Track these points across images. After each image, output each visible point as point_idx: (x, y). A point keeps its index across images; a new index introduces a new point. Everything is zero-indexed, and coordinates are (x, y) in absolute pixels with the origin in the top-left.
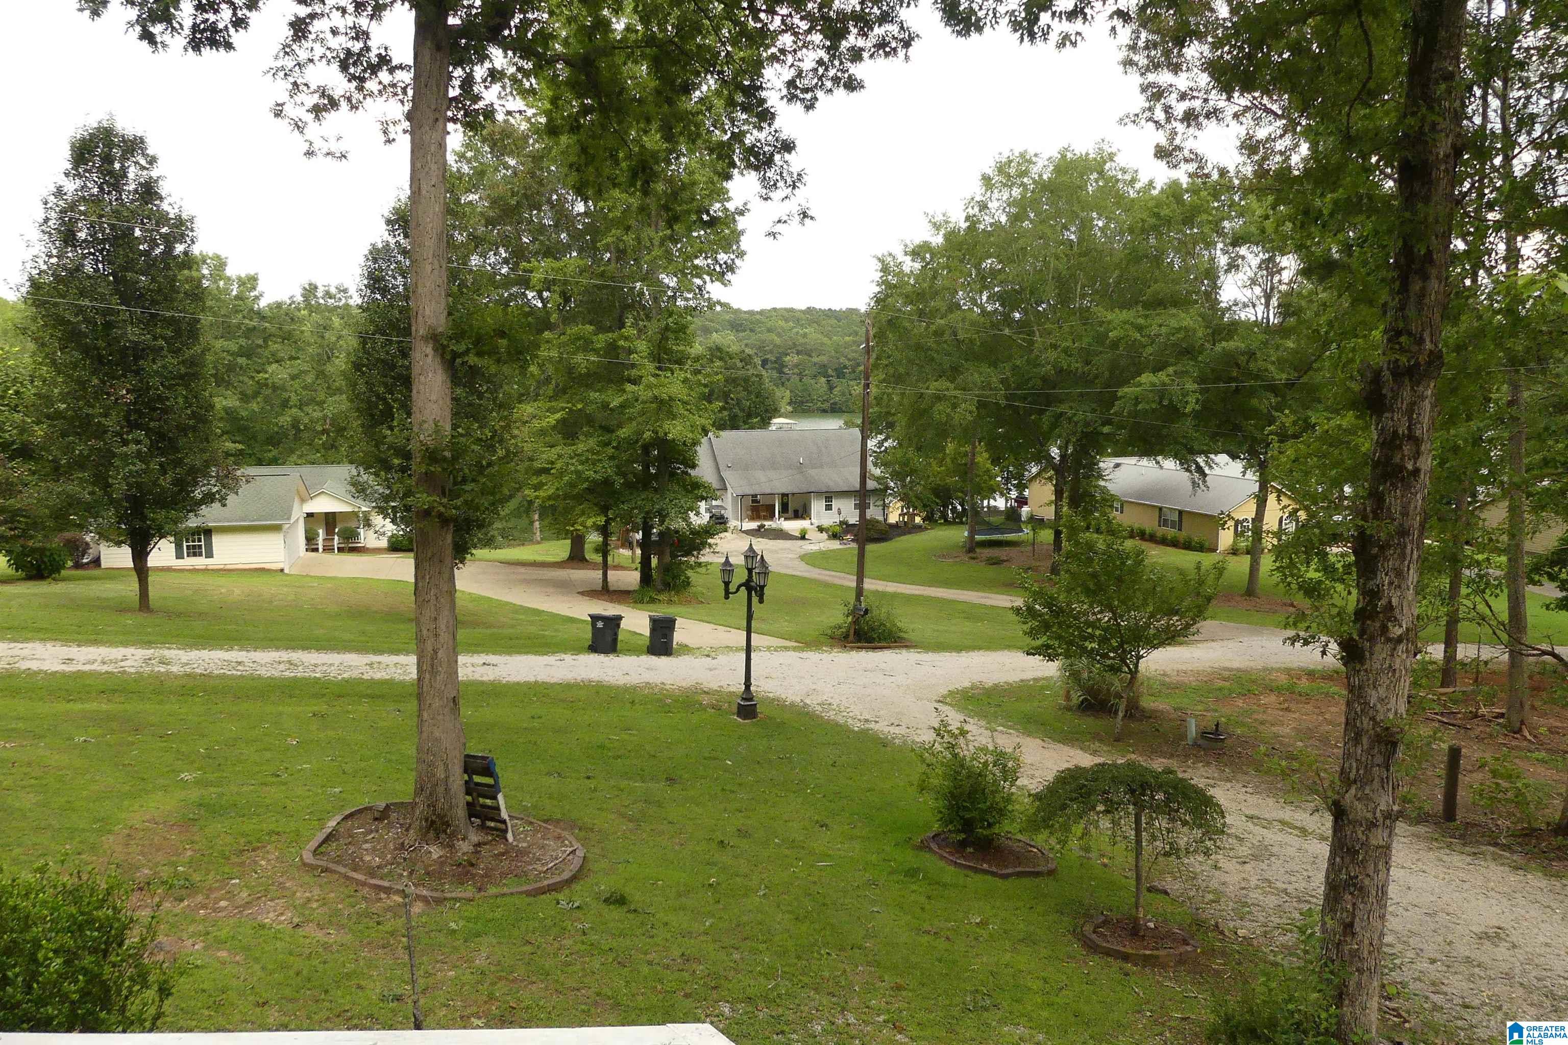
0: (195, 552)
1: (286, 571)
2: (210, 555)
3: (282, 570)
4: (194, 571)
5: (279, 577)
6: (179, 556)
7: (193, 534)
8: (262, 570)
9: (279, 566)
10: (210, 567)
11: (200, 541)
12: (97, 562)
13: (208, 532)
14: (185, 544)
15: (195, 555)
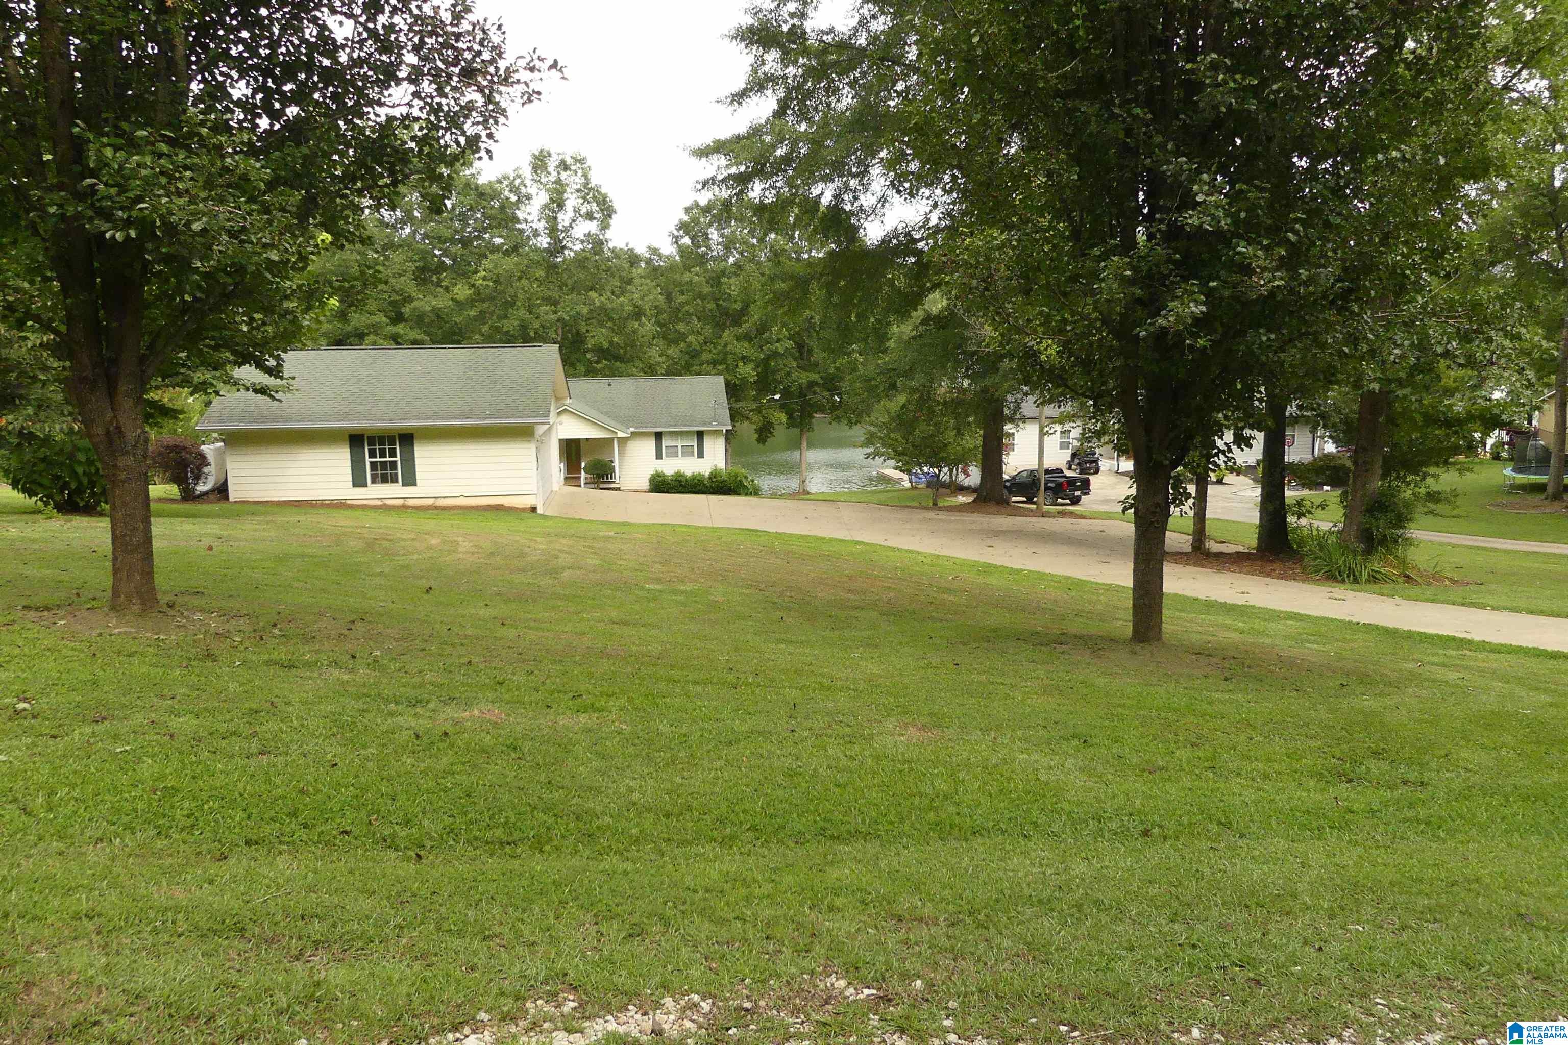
0: (385, 475)
1: (540, 511)
2: (410, 480)
3: (534, 509)
4: (385, 508)
5: (531, 521)
6: (358, 481)
7: (382, 443)
8: (499, 508)
9: (528, 502)
10: (411, 502)
11: (393, 454)
12: (222, 490)
13: (407, 439)
14: (368, 460)
15: (385, 480)
